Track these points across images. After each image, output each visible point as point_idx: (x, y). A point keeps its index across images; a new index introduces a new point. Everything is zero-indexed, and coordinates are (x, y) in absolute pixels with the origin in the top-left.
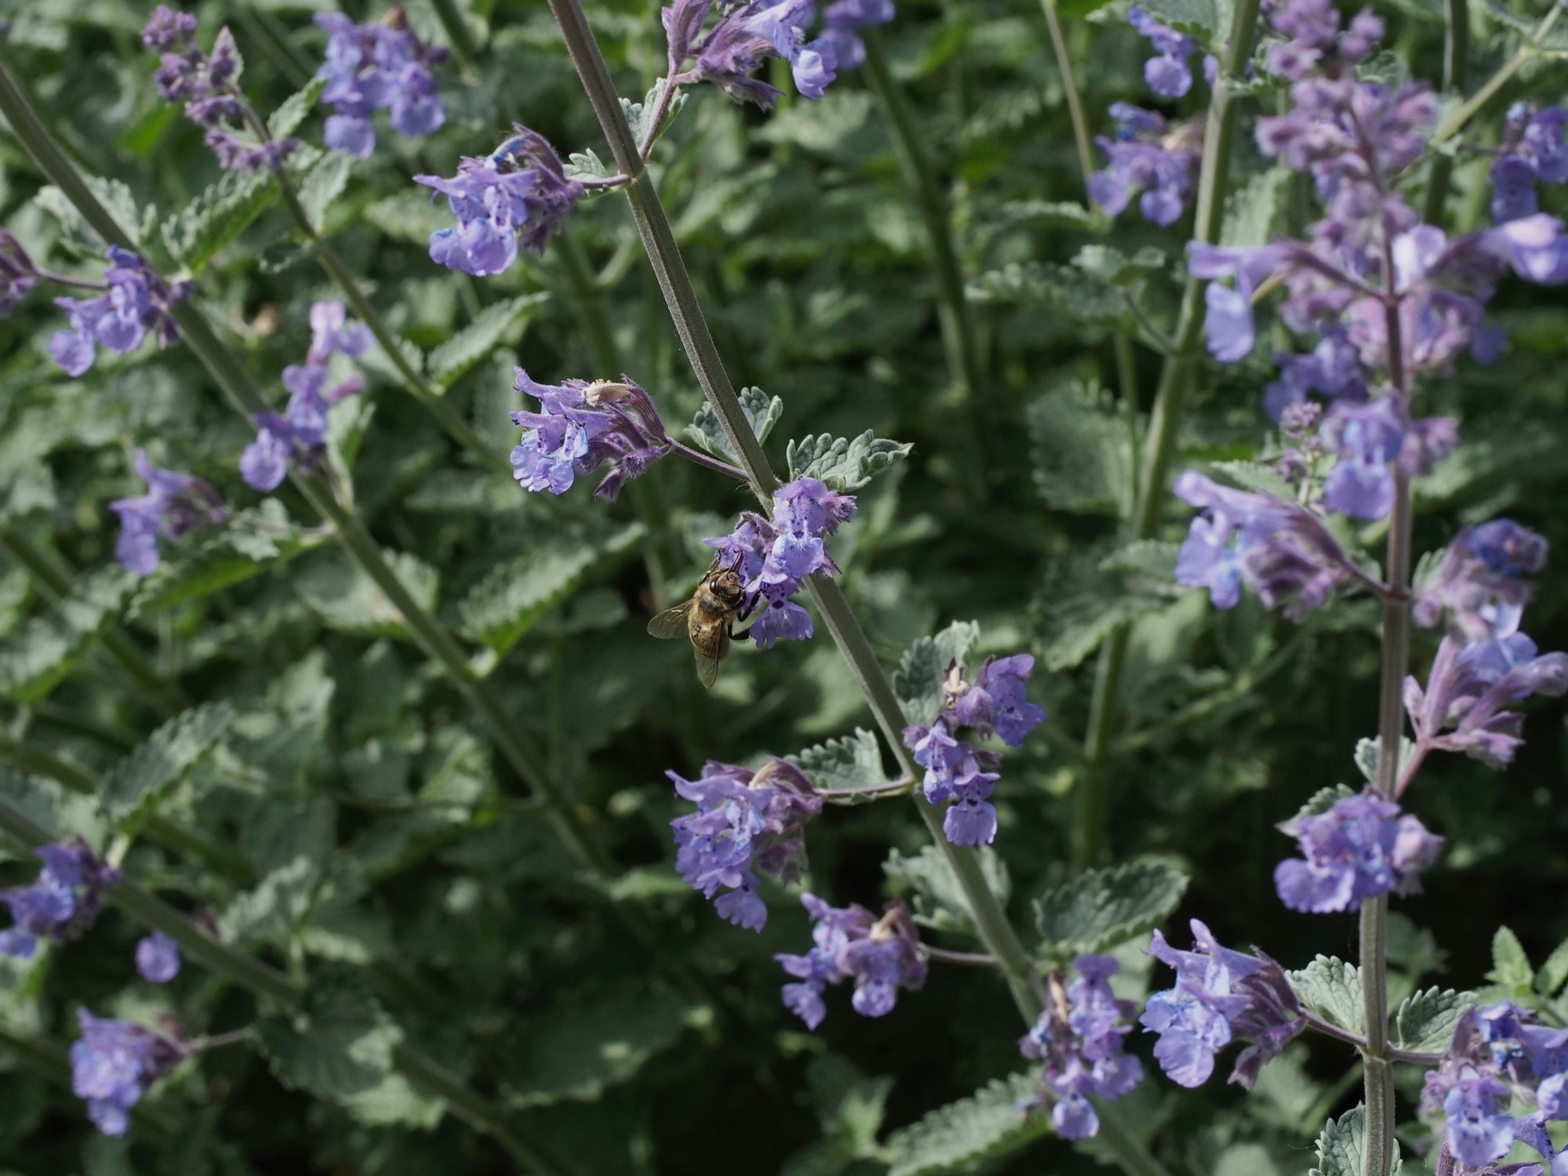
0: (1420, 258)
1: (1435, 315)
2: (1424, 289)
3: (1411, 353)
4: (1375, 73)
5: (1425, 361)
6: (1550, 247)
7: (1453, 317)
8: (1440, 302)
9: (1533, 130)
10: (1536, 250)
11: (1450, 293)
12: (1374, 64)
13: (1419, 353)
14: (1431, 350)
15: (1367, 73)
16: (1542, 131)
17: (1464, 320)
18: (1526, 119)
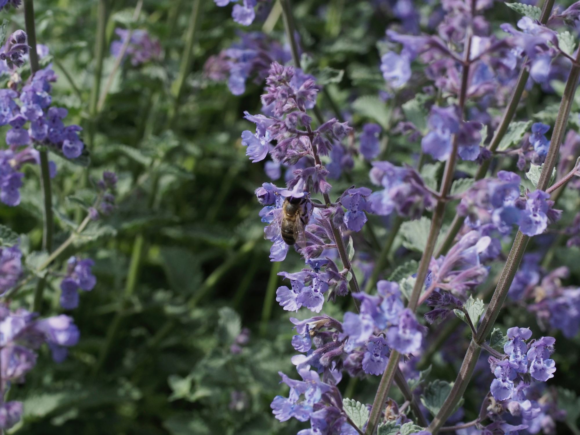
0: (13, 330)
1: (16, 357)
2: (12, 344)
3: (6, 372)
4: (9, 242)
5: (12, 376)
6: (67, 330)
7: (23, 358)
8: (17, 351)
9: (78, 268)
10: (60, 331)
11: (23, 348)
12: (9, 239)
13: (10, 372)
14: (15, 371)
15: (6, 242)
16: (82, 269)
17: (28, 360)
18: (76, 264)
